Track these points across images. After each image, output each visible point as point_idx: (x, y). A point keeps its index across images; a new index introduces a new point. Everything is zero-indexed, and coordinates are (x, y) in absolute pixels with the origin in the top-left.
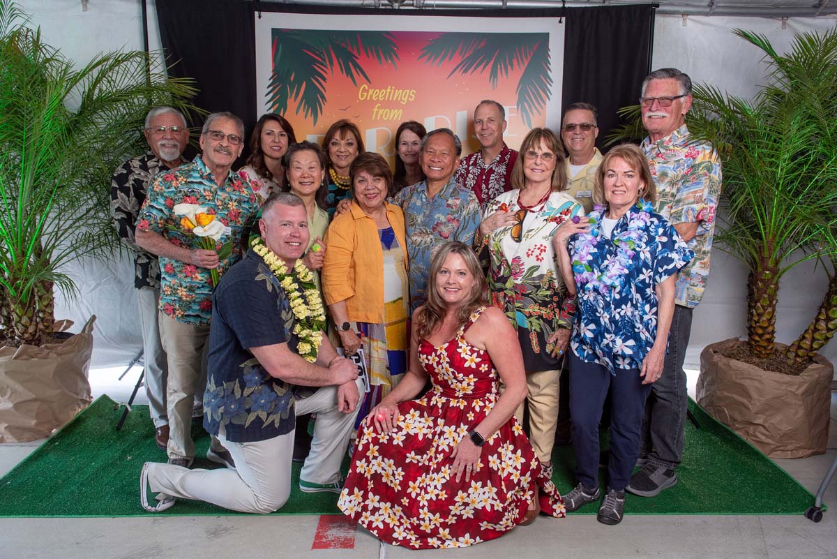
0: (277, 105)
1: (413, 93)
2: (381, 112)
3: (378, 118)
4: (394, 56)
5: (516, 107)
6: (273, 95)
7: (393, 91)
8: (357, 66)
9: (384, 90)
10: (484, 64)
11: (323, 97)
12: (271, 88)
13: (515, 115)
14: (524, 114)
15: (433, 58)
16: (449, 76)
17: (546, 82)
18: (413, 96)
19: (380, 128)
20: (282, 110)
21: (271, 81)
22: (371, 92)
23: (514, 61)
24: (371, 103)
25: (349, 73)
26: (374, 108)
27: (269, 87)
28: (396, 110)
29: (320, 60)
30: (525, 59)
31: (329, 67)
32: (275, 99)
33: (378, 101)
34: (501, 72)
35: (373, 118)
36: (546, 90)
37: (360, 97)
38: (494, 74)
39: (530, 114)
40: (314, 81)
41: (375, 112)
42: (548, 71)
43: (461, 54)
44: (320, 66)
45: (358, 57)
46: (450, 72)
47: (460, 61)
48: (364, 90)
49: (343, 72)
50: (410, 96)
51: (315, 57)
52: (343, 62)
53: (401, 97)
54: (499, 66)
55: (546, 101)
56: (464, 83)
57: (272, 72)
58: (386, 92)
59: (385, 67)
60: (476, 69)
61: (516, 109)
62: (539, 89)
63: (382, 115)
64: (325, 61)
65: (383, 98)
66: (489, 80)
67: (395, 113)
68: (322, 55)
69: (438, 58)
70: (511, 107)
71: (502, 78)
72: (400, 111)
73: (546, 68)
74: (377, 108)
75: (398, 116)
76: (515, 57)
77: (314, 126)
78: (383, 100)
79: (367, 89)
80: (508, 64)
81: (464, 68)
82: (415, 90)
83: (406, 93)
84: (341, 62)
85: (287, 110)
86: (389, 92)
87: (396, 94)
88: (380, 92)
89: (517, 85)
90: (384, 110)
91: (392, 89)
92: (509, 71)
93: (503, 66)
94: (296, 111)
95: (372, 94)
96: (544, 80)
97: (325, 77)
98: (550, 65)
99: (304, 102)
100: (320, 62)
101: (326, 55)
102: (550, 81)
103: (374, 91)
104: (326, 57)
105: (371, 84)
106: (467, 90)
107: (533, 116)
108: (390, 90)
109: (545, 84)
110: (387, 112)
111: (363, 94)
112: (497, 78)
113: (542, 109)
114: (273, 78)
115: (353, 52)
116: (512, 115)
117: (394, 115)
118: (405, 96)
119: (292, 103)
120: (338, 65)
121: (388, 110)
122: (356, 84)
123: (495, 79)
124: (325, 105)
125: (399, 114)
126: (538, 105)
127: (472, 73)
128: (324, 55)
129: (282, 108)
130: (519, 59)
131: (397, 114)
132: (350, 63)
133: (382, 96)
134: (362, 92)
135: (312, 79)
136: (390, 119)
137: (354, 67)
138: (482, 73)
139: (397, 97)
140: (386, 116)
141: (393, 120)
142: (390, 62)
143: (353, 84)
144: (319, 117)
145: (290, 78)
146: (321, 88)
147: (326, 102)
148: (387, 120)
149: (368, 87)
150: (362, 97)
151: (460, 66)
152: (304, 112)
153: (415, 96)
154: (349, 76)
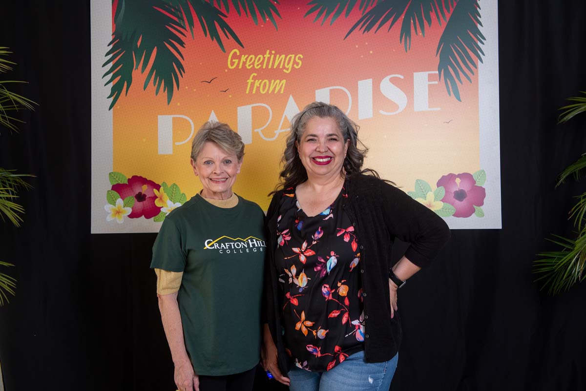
0: (119, 78)
1: (300, 57)
2: (257, 83)
3: (254, 92)
4: (273, 13)
5: (437, 72)
6: (113, 65)
7: (273, 56)
8: (225, 26)
9: (261, 56)
10: (392, 19)
11: (180, 67)
12: (111, 55)
13: (436, 82)
14: (449, 83)
15: (324, 13)
16: (346, 36)
17: (475, 39)
18: (300, 62)
19: (257, 105)
20: (126, 84)
21: (111, 46)
22: (243, 58)
23: (431, 13)
24: (244, 73)
25: (214, 35)
26: (249, 79)
27: (107, 54)
28: (278, 81)
29: (176, 19)
30: (445, 10)
31: (187, 26)
32: (116, 70)
33: (253, 70)
34: (415, 28)
35: (247, 92)
36: (476, 50)
37: (229, 65)
38: (406, 32)
39: (456, 80)
40: (168, 46)
41: (249, 84)
42: (479, 26)
43: (360, 9)
44: (176, 27)
45: (226, 14)
46: (346, 34)
47: (361, 16)
48: (235, 55)
49: (206, 34)
50: (295, 62)
51: (169, 15)
52: (206, 22)
53: (284, 65)
54: (412, 21)
55: (477, 63)
56: (367, 43)
57: (112, 35)
58: (264, 58)
59: (262, 26)
60: (381, 26)
61: (438, 75)
62: (467, 48)
63: (260, 87)
64: (183, 20)
65: (260, 66)
66: (399, 39)
67: (276, 84)
68: (178, 12)
69: (331, 14)
70: (430, 72)
71: (417, 36)
72: (282, 82)
73: (475, 21)
74: (252, 79)
75: (281, 88)
76: (433, 10)
77: (169, 104)
78: (260, 68)
79: (238, 54)
80: (424, 18)
81: (366, 25)
82: (302, 54)
83: (290, 58)
84: (204, 21)
85: (132, 84)
86: (268, 57)
87: (276, 61)
88: (255, 58)
89: (438, 44)
90: (261, 82)
91: (273, 54)
92: (425, 26)
93: (417, 21)
94: (143, 85)
95: (245, 61)
96: (474, 37)
97: (184, 41)
98: (480, 17)
99: (154, 73)
100: (177, 22)
101: (183, 13)
102: (480, 38)
103: (248, 57)
104: (184, 16)
105: (243, 47)
106: (371, 52)
107: (462, 84)
108: (269, 56)
109: (475, 41)
110: (265, 83)
111: (234, 60)
112: (410, 35)
113: (473, 74)
114: (114, 44)
115: (220, 8)
116: (433, 83)
117: (275, 87)
118: (289, 62)
119: (139, 75)
120: (200, 25)
121: (265, 81)
122: (224, 48)
123: (408, 38)
124: (182, 76)
125: (282, 85)
126: (466, 69)
127: (377, 30)
128: (182, 13)
129: (126, 82)
130: (438, 11)
131: (278, 85)
132: (215, 21)
133: (258, 63)
134: (232, 59)
135: (166, 44)
136: (270, 92)
137: (221, 28)
138: (391, 30)
139: (278, 64)
140: (264, 89)
141: (274, 93)
142: (268, 19)
143: (220, 49)
144: (174, 91)
145: (137, 43)
146: (178, 54)
147: (184, 72)
148: (265, 94)
149: (240, 52)
150: (232, 65)
151: (361, 22)
152: (154, 86)
153: (302, 62)
154: (215, 39)
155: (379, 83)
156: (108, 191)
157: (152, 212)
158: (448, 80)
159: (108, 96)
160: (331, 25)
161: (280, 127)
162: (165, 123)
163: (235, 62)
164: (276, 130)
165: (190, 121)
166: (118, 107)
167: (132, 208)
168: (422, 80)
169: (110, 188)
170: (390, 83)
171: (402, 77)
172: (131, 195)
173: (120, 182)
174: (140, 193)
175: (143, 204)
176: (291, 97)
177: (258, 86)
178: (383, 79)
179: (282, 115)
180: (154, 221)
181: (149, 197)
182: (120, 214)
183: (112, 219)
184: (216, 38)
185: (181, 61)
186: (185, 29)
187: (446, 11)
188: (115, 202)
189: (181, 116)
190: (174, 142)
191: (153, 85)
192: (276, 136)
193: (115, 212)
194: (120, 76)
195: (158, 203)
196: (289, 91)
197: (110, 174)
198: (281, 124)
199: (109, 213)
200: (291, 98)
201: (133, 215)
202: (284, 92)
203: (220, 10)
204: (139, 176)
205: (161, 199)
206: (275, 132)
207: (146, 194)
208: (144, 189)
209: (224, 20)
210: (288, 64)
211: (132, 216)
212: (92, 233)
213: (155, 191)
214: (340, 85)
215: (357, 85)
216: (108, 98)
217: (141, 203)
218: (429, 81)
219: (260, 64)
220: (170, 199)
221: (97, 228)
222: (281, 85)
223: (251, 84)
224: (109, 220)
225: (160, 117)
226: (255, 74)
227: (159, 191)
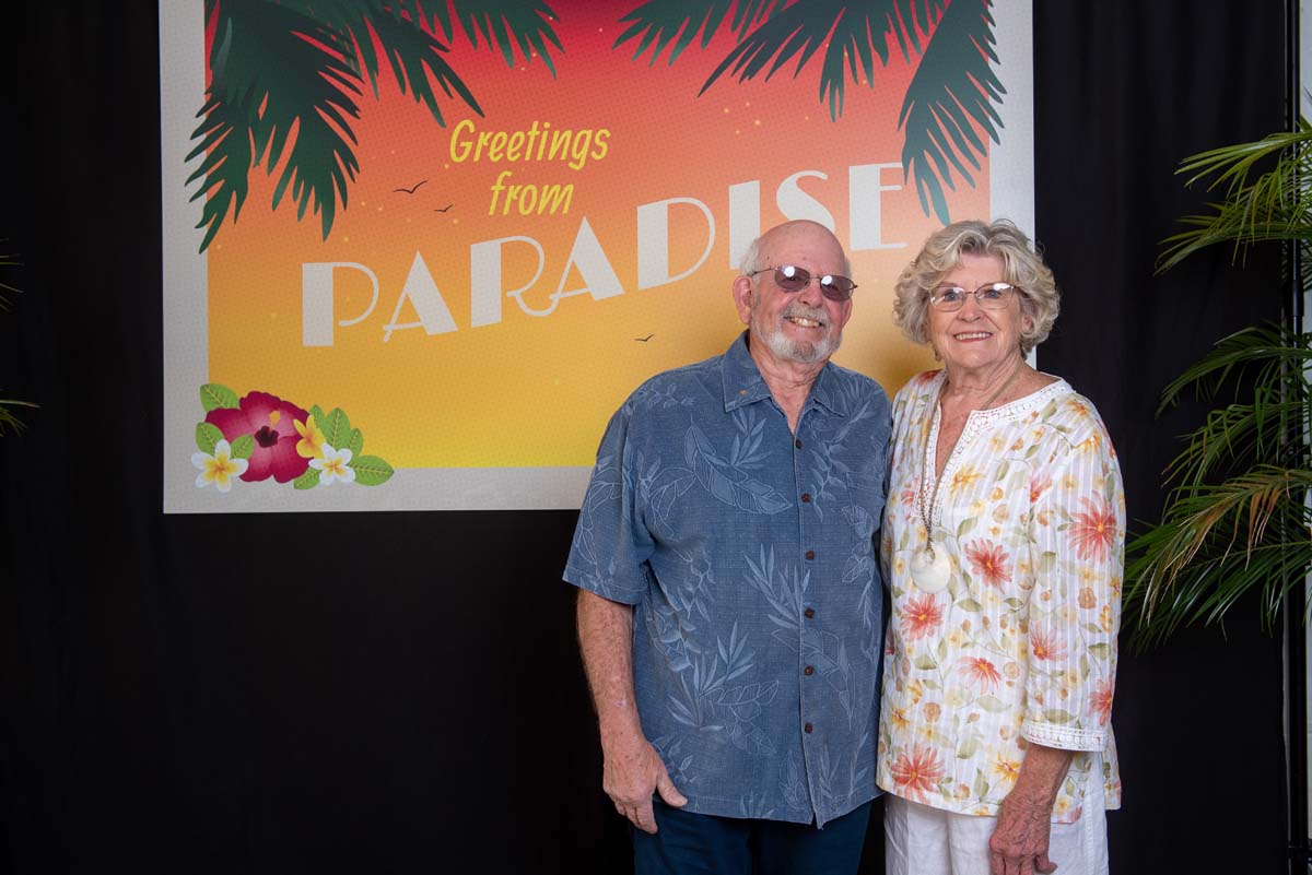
0: (220, 184)
1: (604, 135)
2: (512, 193)
3: (506, 211)
4: (545, 38)
5: (900, 165)
6: (208, 158)
7: (545, 134)
8: (442, 70)
9: (520, 134)
10: (803, 49)
11: (349, 159)
12: (203, 137)
13: (898, 187)
14: (926, 188)
15: (656, 40)
16: (704, 89)
17: (983, 91)
18: (604, 146)
19: (513, 239)
20: (234, 198)
21: (203, 118)
22: (483, 139)
23: (886, 33)
24: (484, 171)
25: (422, 90)
26: (495, 184)
27: (195, 135)
28: (557, 188)
29: (339, 56)
30: (918, 29)
31: (363, 70)
32: (215, 166)
33: (504, 164)
34: (854, 70)
35: (491, 213)
36: (986, 116)
37: (453, 155)
38: (832, 77)
39: (941, 181)
40: (323, 114)
41: (496, 194)
42: (991, 63)
43: (734, 29)
44: (341, 74)
45: (444, 42)
46: (704, 83)
47: (735, 46)
48: (465, 132)
49: (404, 90)
50: (593, 147)
51: (326, 49)
52: (404, 62)
53: (569, 152)
54: (846, 54)
55: (988, 144)
56: (748, 104)
57: (206, 93)
58: (527, 138)
59: (523, 69)
60: (780, 65)
61: (903, 172)
62: (965, 112)
63: (518, 201)
64: (355, 59)
65: (518, 155)
66: (818, 93)
67: (553, 195)
68: (346, 44)
69: (671, 41)
70: (885, 166)
71: (855, 86)
72: (566, 189)
73: (983, 53)
74: (502, 184)
75: (563, 203)
76: (892, 28)
77: (325, 238)
78: (518, 160)
79: (472, 130)
80: (872, 49)
81: (746, 64)
82: (608, 128)
83: (584, 137)
84: (400, 61)
85: (248, 197)
86: (536, 137)
87: (553, 144)
88: (509, 138)
89: (901, 104)
90: (522, 190)
91: (545, 129)
92: (875, 65)
93: (857, 54)
94: (272, 198)
95: (486, 144)
96: (980, 88)
97: (357, 105)
98: (995, 44)
99: (296, 171)
100: (342, 64)
101: (356, 46)
102: (994, 89)
103: (492, 137)
104: (358, 50)
105: (483, 116)
106: (757, 122)
107: (953, 187)
108: (538, 133)
109: (982, 96)
110: (530, 192)
111: (463, 144)
112: (842, 85)
113: (979, 169)
114: (209, 111)
115: (434, 32)
116: (892, 188)
117: (551, 201)
118: (582, 145)
119: (262, 178)
120: (391, 69)
121: (532, 187)
122: (442, 119)
123: (837, 91)
124: (353, 180)
125: (566, 197)
126: (963, 156)
127: (770, 75)
128: (353, 44)
129: (234, 193)
130: (904, 31)
131: (558, 197)
132: (424, 62)
133: (514, 150)
134: (459, 142)
135: (319, 110)
136: (540, 212)
137: (436, 75)
138: (799, 75)
139: (557, 152)
140: (527, 205)
141: (548, 214)
142: (534, 55)
143: (434, 119)
144: (337, 213)
145: (258, 109)
146: (344, 132)
147: (358, 171)
148: (530, 215)
149: (476, 126)
150: (459, 154)
151: (735, 58)
152: (295, 200)
153: (609, 146)
154: (422, 99)
155: (775, 190)
156: (199, 424)
157: (292, 468)
158: (924, 183)
159: (196, 224)
160: (670, 64)
161: (561, 287)
162: (318, 278)
163: (465, 148)
164: (552, 292)
165: (371, 274)
166: (219, 247)
167: (250, 461)
168: (867, 182)
169: (203, 420)
170: (799, 190)
171: (823, 176)
172: (247, 432)
173: (222, 405)
174: (266, 429)
175: (272, 452)
176: (585, 220)
177: (515, 197)
178: (783, 180)
179: (567, 259)
180: (296, 487)
181: (285, 437)
182: (224, 472)
183: (207, 483)
184: (425, 98)
185: (350, 146)
186: (361, 80)
187: (921, 30)
188: (214, 448)
189: (350, 264)
190: (336, 320)
191: (291, 197)
192: (554, 306)
193: (214, 469)
194: (223, 181)
195: (302, 450)
196: (580, 207)
197: (202, 388)
198: (563, 281)
199: (202, 471)
200: (585, 224)
201: (251, 475)
202: (570, 211)
203: (432, 35)
204: (262, 392)
205: (309, 441)
206: (551, 297)
207: (278, 430)
208: (274, 420)
209: (441, 56)
210: (579, 149)
211: (249, 476)
212: (166, 511)
213: (297, 423)
214: (690, 196)
215: (727, 194)
216: (197, 227)
217: (268, 449)
218: (883, 182)
219: (519, 151)
220: (328, 442)
221: (176, 502)
222: (562, 195)
223: (500, 195)
224: (201, 486)
225: (306, 267)
226: (509, 174)
227: (305, 424)
